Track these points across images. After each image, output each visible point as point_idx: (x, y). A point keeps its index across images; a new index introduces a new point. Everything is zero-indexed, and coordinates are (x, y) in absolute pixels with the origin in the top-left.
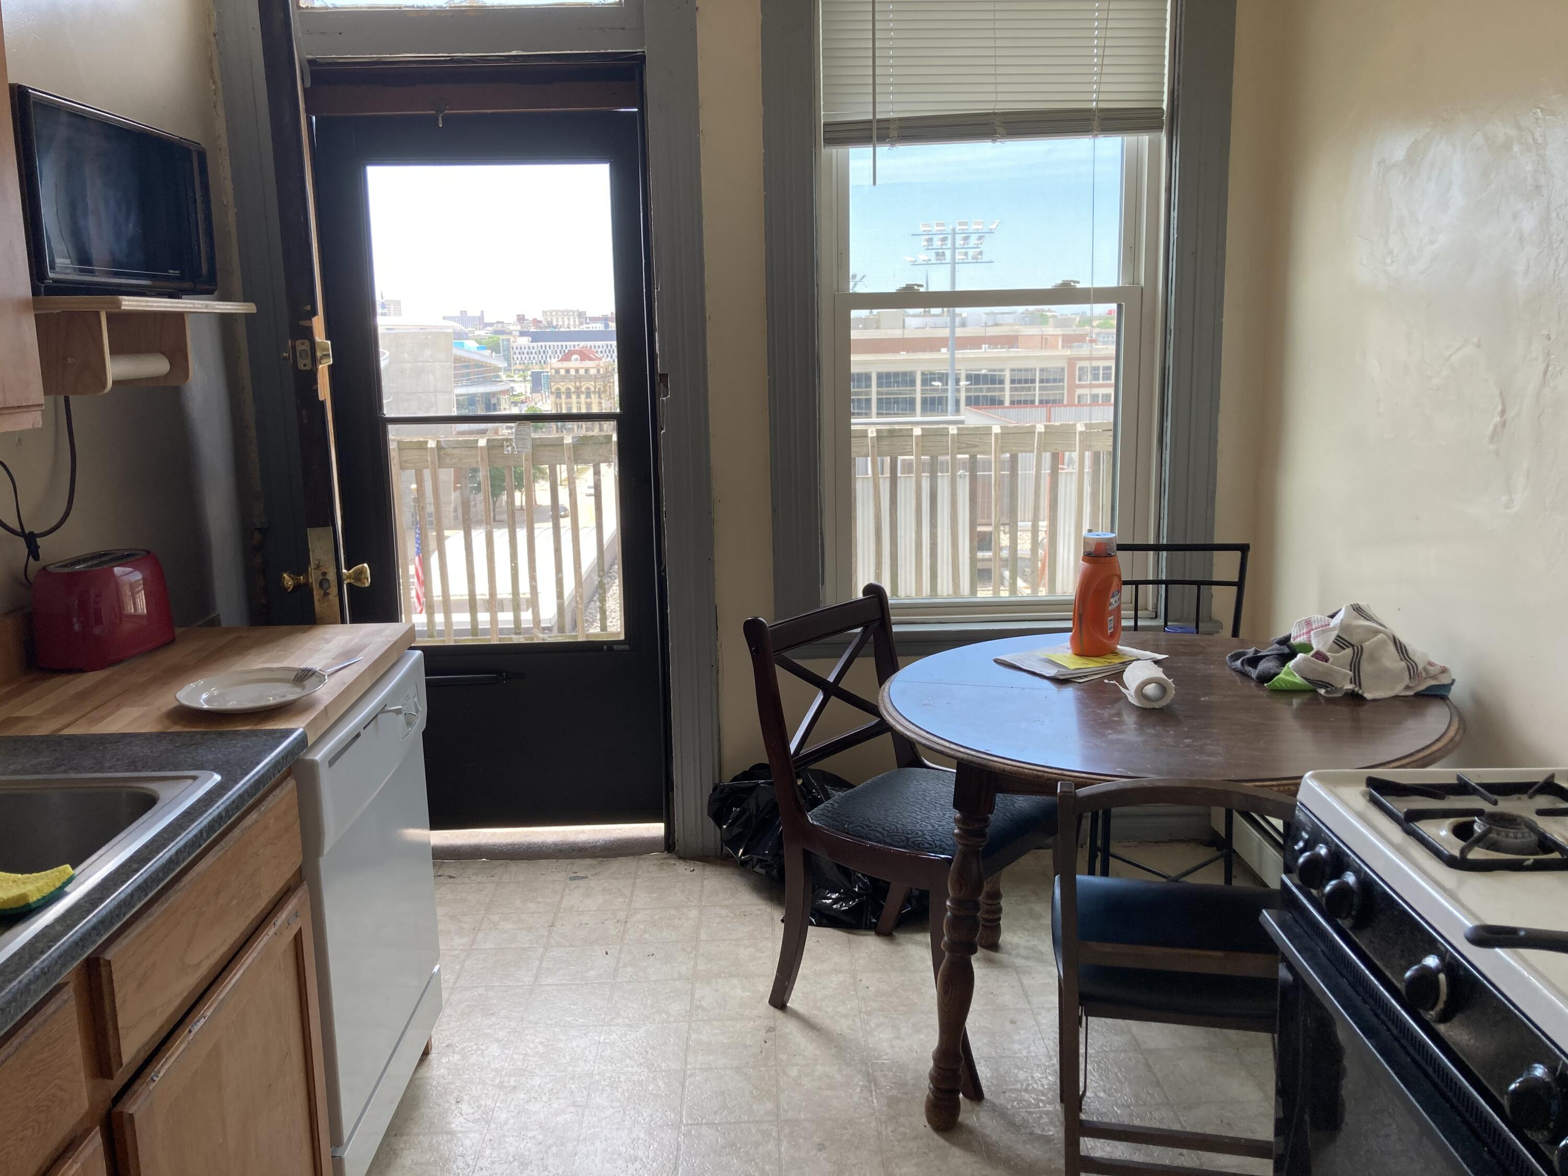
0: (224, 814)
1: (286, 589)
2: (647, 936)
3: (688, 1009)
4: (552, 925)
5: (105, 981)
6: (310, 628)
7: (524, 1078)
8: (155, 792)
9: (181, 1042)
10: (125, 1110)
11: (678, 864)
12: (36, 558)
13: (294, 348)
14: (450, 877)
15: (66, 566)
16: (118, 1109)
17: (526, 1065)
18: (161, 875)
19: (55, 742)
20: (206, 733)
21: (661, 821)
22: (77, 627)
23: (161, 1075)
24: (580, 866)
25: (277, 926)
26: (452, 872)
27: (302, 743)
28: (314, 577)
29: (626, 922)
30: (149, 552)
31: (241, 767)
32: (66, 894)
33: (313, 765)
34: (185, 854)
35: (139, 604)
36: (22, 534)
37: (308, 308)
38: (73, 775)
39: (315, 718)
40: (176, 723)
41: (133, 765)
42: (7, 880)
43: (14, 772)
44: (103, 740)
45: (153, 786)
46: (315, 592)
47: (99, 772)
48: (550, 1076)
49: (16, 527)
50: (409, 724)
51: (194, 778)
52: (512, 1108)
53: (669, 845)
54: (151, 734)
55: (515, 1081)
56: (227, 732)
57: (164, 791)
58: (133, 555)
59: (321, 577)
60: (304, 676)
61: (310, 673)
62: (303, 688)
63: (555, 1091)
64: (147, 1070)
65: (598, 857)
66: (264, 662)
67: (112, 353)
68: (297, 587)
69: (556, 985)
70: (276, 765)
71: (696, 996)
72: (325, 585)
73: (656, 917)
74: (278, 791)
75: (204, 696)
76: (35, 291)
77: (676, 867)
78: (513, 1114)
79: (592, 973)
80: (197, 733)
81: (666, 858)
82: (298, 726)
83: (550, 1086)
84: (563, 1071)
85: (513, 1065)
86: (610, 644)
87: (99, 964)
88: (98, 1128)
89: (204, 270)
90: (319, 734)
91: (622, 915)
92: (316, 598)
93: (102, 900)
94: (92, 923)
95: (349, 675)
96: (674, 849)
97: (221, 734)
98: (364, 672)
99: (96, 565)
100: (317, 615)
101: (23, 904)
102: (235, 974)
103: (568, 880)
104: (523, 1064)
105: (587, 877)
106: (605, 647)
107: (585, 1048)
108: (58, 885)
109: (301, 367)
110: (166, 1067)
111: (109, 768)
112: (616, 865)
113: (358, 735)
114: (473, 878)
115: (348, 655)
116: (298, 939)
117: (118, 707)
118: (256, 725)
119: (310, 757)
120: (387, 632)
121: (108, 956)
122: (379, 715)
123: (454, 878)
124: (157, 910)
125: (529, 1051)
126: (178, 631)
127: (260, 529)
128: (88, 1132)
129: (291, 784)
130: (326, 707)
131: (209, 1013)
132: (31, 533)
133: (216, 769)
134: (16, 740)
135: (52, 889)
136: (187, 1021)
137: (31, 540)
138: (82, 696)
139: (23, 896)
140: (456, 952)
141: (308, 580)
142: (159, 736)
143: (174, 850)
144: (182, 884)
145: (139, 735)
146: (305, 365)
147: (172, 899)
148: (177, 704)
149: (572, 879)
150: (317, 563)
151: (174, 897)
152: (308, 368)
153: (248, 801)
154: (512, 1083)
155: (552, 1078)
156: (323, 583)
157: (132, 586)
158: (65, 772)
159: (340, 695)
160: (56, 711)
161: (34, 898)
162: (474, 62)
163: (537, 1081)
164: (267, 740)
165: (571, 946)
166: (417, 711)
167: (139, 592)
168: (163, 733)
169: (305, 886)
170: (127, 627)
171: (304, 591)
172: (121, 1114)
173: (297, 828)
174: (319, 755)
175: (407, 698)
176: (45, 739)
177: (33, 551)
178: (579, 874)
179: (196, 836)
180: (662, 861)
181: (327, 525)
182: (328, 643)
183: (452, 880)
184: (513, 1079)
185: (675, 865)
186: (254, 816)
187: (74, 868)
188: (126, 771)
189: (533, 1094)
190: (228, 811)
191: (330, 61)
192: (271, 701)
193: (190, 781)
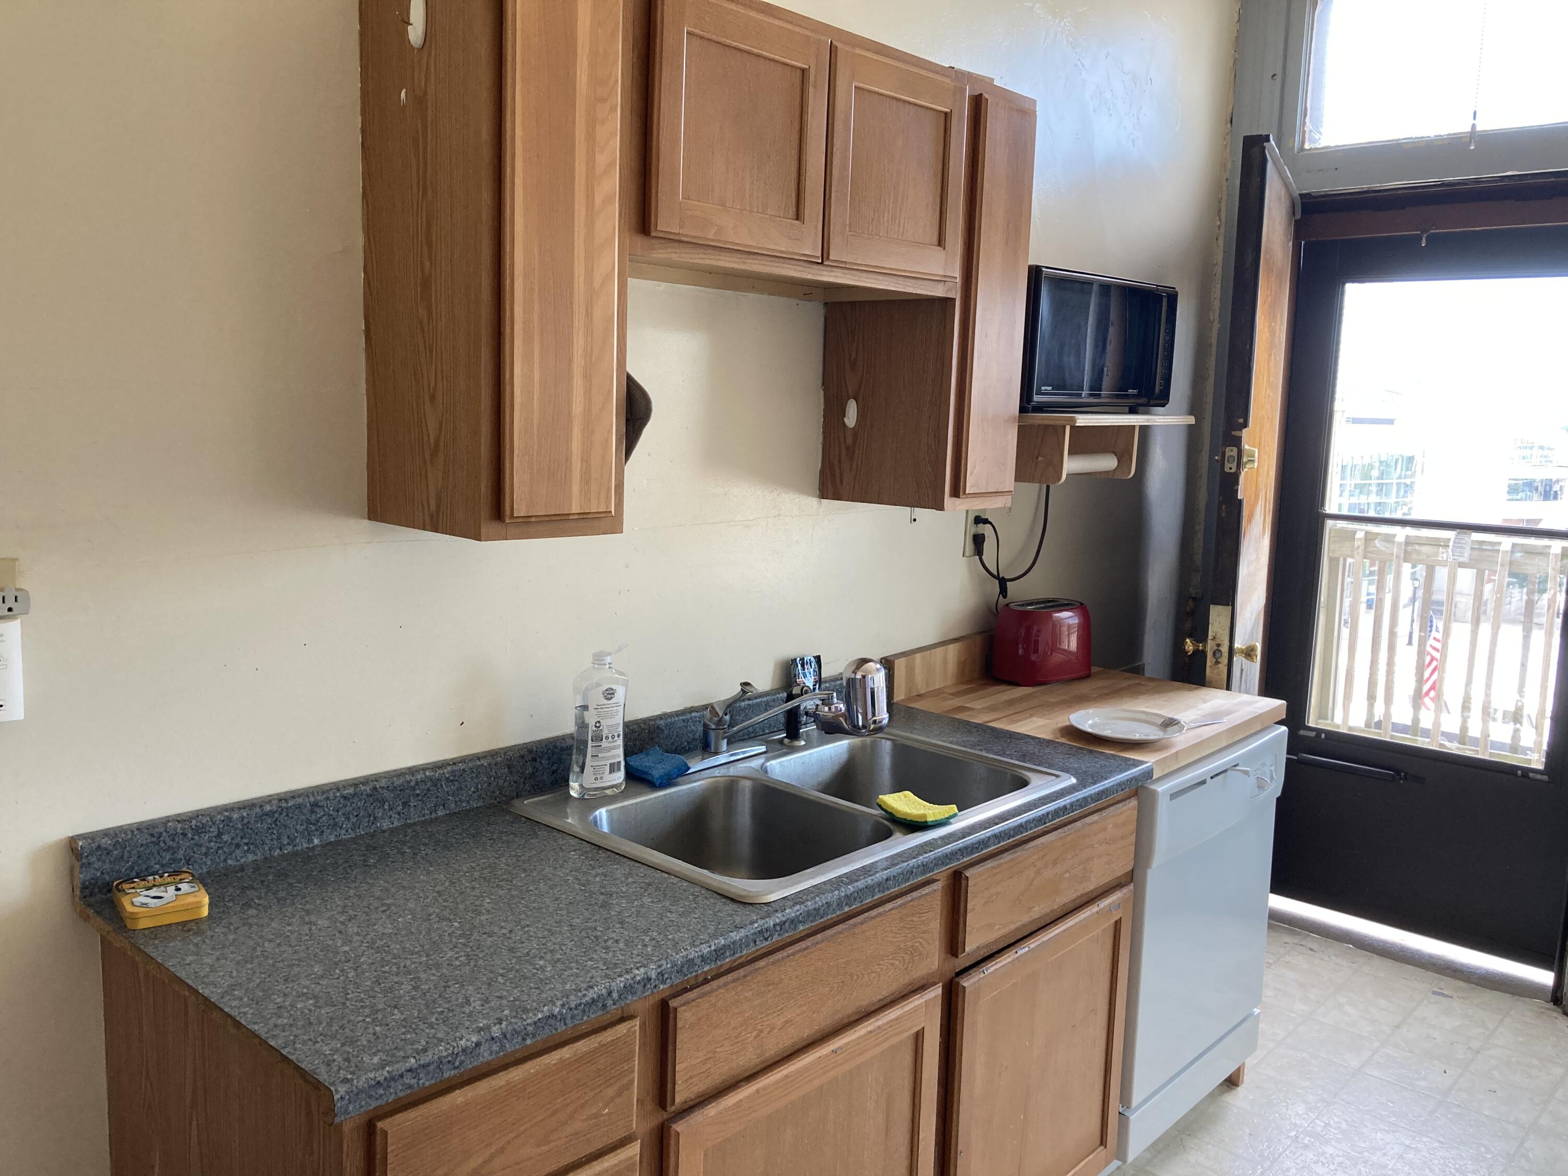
0: (1068, 806)
1: (1186, 653)
2: (1495, 1073)
3: (1512, 1152)
4: (1398, 1027)
5: (963, 891)
6: (1196, 688)
7: (1318, 1143)
8: (1029, 778)
9: (1009, 956)
10: (961, 982)
11: (1559, 1017)
12: (1005, 597)
13: (1224, 453)
14: (1311, 950)
15: (1023, 605)
16: (956, 980)
17: (1324, 1133)
18: (1012, 832)
19: (982, 728)
20: (1081, 748)
21: (1552, 970)
22: (1021, 651)
23: (989, 971)
24: (1447, 985)
25: (1099, 908)
26: (1314, 946)
27: (1148, 774)
28: (1210, 646)
29: (1478, 1052)
30: (1082, 604)
31: (1093, 778)
32: (950, 824)
33: (1154, 793)
34: (1032, 825)
35: (1072, 643)
36: (997, 577)
37: (1241, 421)
38: (984, 754)
39: (1166, 758)
40: (1063, 736)
41: (1023, 758)
42: (919, 804)
43: (951, 743)
44: (1012, 736)
45: (1030, 775)
46: (1208, 659)
47: (1000, 755)
48: (1344, 1151)
49: (996, 573)
50: (1261, 787)
51: (1057, 776)
52: (1298, 1161)
53: (1556, 997)
54: (1044, 739)
55: (1309, 1141)
56: (1096, 751)
57: (1035, 780)
58: (1071, 605)
59: (1216, 648)
60: (1170, 723)
61: (1176, 722)
62: (1165, 732)
63: (1344, 1165)
64: (982, 965)
65: (1473, 983)
66: (1147, 707)
67: (1069, 454)
68: (1196, 652)
69: (1381, 1079)
70: (1121, 785)
71: (1526, 1145)
72: (1218, 655)
73: (1514, 1060)
74: (1120, 805)
75: (1090, 722)
76: (1023, 410)
77: (1557, 1021)
78: (1298, 1166)
79: (1422, 1083)
80: (1075, 746)
81: (1549, 1009)
82: (1149, 760)
83: (1341, 1159)
84: (1358, 1153)
85: (1313, 1127)
86: (1526, 772)
87: (961, 877)
88: (941, 984)
89: (1157, 389)
90: (1166, 771)
91: (1475, 1045)
92: (1208, 664)
93: (970, 834)
94: (959, 846)
95: (1207, 732)
96: (1562, 1003)
97: (1091, 752)
98: (1223, 731)
99: (1043, 608)
100: (1207, 679)
101: (923, 820)
102: (1058, 928)
103: (1430, 994)
104: (1322, 1131)
105: (1451, 997)
106: (1519, 772)
107: (1388, 1143)
108: (947, 816)
109: (1227, 470)
110: (994, 968)
111: (1008, 755)
112: (1489, 996)
113: (1203, 782)
114: (1333, 958)
115: (1214, 717)
116: (1117, 925)
117: (1031, 716)
118: (1121, 751)
119: (1152, 787)
120: (1258, 705)
121: (968, 873)
122: (1229, 772)
123: (1314, 951)
124: (1007, 857)
125: (1332, 1122)
126: (1094, 669)
127: (1193, 598)
128: (934, 984)
129: (1133, 803)
130: (1177, 752)
131: (1032, 946)
132: (1003, 578)
133: (1074, 775)
134: (960, 721)
135: (943, 817)
136: (1016, 945)
137: (1003, 582)
138: (1011, 703)
139: (925, 816)
140: (1294, 1015)
141: (1205, 647)
142: (1049, 742)
143: (1025, 820)
144: (1029, 846)
145: (1036, 738)
146: (1231, 469)
147: (1019, 853)
148: (1069, 723)
149: (1434, 993)
150: (1214, 634)
151: (1020, 853)
152: (1233, 471)
153: (1091, 804)
154: (1306, 1142)
155: (1345, 1154)
156: (1217, 652)
157: (1069, 626)
158: (981, 750)
159: (1194, 746)
160: (992, 709)
161: (930, 819)
162: (1467, 184)
163: (1330, 1150)
164: (1121, 765)
165: (1411, 1052)
166: (1272, 778)
167: (1073, 633)
168: (1052, 741)
169: (1131, 887)
170: (1057, 658)
171: (1200, 655)
172: (958, 983)
173: (1132, 838)
174: (1161, 788)
175: (1264, 765)
176: (977, 726)
177: (1003, 591)
178: (1445, 992)
179: (1043, 815)
180: (1543, 1010)
181: (1228, 605)
182: (1205, 703)
183: (1312, 953)
184: (1308, 1138)
185: (1556, 1018)
186: (1095, 817)
187: (960, 810)
188: (1017, 760)
189: (1322, 1159)
190: (1073, 806)
191: (1323, 193)
192: (1138, 737)
193: (1054, 778)
